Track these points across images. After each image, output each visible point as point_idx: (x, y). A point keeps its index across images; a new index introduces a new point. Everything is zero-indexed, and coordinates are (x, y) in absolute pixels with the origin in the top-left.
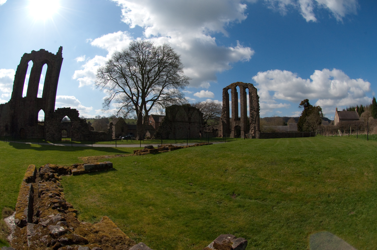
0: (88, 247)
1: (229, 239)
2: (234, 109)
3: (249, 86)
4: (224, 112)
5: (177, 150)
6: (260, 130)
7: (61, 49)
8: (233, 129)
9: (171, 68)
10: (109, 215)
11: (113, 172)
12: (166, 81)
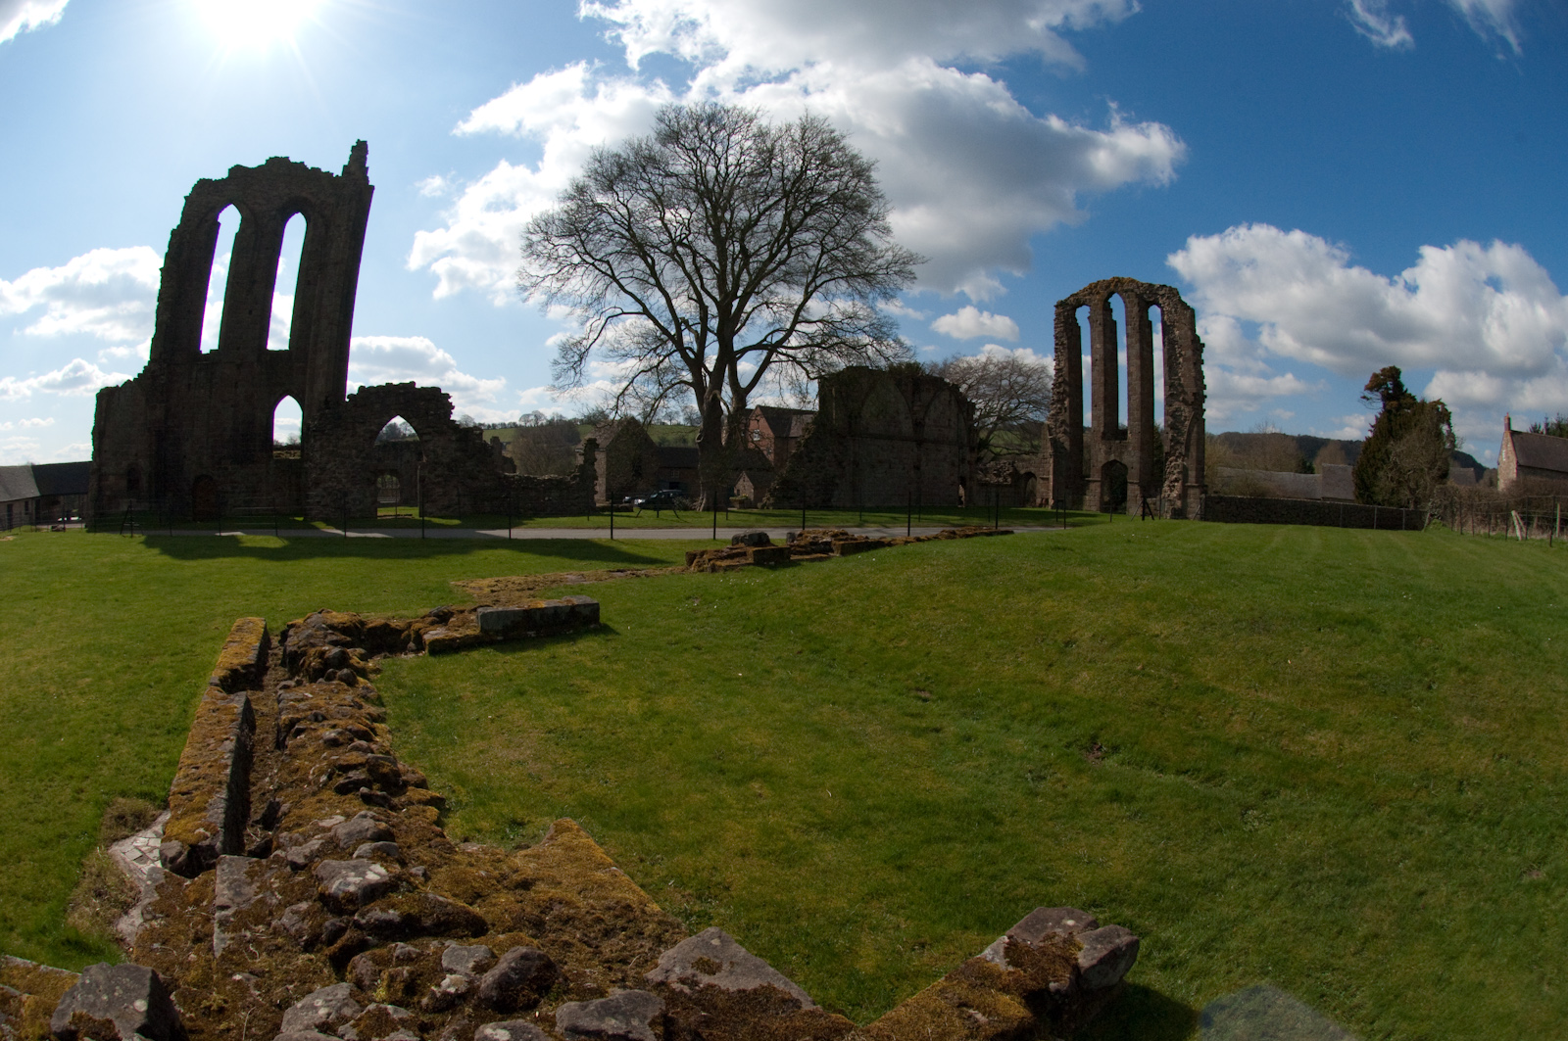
0: (486, 945)
1: (1069, 926)
2: (1102, 389)
3: (1163, 295)
4: (1061, 401)
5: (870, 552)
6: (1206, 486)
7: (360, 150)
8: (1096, 476)
9: (837, 215)
10: (580, 817)
11: (600, 638)
12: (817, 270)
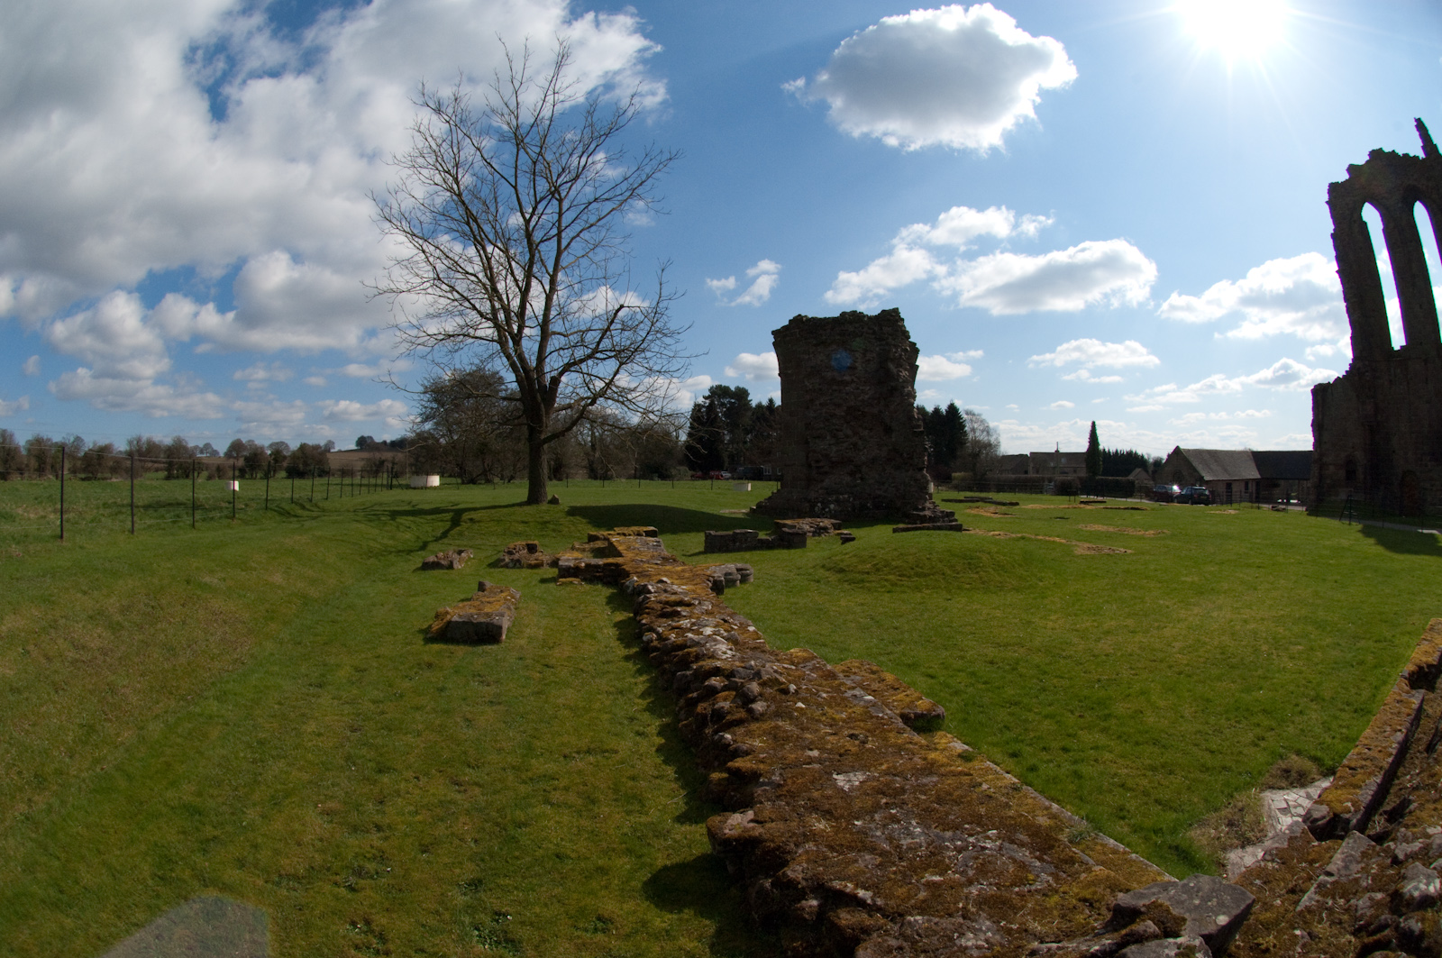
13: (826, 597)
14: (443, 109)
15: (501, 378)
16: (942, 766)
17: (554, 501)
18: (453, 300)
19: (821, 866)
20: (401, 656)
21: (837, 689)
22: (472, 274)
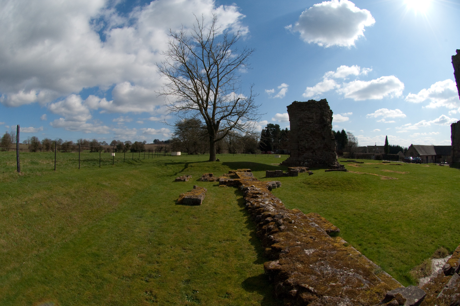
13: (304, 192)
14: (178, 37)
15: (200, 121)
16: (338, 248)
17: (218, 160)
18: (185, 97)
19: (299, 279)
20: (168, 208)
21: (307, 222)
22: (190, 89)
